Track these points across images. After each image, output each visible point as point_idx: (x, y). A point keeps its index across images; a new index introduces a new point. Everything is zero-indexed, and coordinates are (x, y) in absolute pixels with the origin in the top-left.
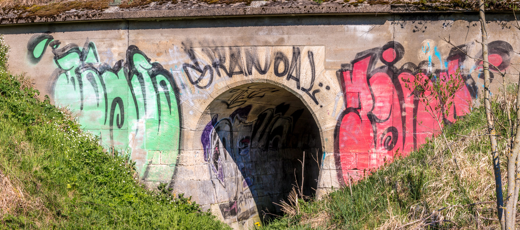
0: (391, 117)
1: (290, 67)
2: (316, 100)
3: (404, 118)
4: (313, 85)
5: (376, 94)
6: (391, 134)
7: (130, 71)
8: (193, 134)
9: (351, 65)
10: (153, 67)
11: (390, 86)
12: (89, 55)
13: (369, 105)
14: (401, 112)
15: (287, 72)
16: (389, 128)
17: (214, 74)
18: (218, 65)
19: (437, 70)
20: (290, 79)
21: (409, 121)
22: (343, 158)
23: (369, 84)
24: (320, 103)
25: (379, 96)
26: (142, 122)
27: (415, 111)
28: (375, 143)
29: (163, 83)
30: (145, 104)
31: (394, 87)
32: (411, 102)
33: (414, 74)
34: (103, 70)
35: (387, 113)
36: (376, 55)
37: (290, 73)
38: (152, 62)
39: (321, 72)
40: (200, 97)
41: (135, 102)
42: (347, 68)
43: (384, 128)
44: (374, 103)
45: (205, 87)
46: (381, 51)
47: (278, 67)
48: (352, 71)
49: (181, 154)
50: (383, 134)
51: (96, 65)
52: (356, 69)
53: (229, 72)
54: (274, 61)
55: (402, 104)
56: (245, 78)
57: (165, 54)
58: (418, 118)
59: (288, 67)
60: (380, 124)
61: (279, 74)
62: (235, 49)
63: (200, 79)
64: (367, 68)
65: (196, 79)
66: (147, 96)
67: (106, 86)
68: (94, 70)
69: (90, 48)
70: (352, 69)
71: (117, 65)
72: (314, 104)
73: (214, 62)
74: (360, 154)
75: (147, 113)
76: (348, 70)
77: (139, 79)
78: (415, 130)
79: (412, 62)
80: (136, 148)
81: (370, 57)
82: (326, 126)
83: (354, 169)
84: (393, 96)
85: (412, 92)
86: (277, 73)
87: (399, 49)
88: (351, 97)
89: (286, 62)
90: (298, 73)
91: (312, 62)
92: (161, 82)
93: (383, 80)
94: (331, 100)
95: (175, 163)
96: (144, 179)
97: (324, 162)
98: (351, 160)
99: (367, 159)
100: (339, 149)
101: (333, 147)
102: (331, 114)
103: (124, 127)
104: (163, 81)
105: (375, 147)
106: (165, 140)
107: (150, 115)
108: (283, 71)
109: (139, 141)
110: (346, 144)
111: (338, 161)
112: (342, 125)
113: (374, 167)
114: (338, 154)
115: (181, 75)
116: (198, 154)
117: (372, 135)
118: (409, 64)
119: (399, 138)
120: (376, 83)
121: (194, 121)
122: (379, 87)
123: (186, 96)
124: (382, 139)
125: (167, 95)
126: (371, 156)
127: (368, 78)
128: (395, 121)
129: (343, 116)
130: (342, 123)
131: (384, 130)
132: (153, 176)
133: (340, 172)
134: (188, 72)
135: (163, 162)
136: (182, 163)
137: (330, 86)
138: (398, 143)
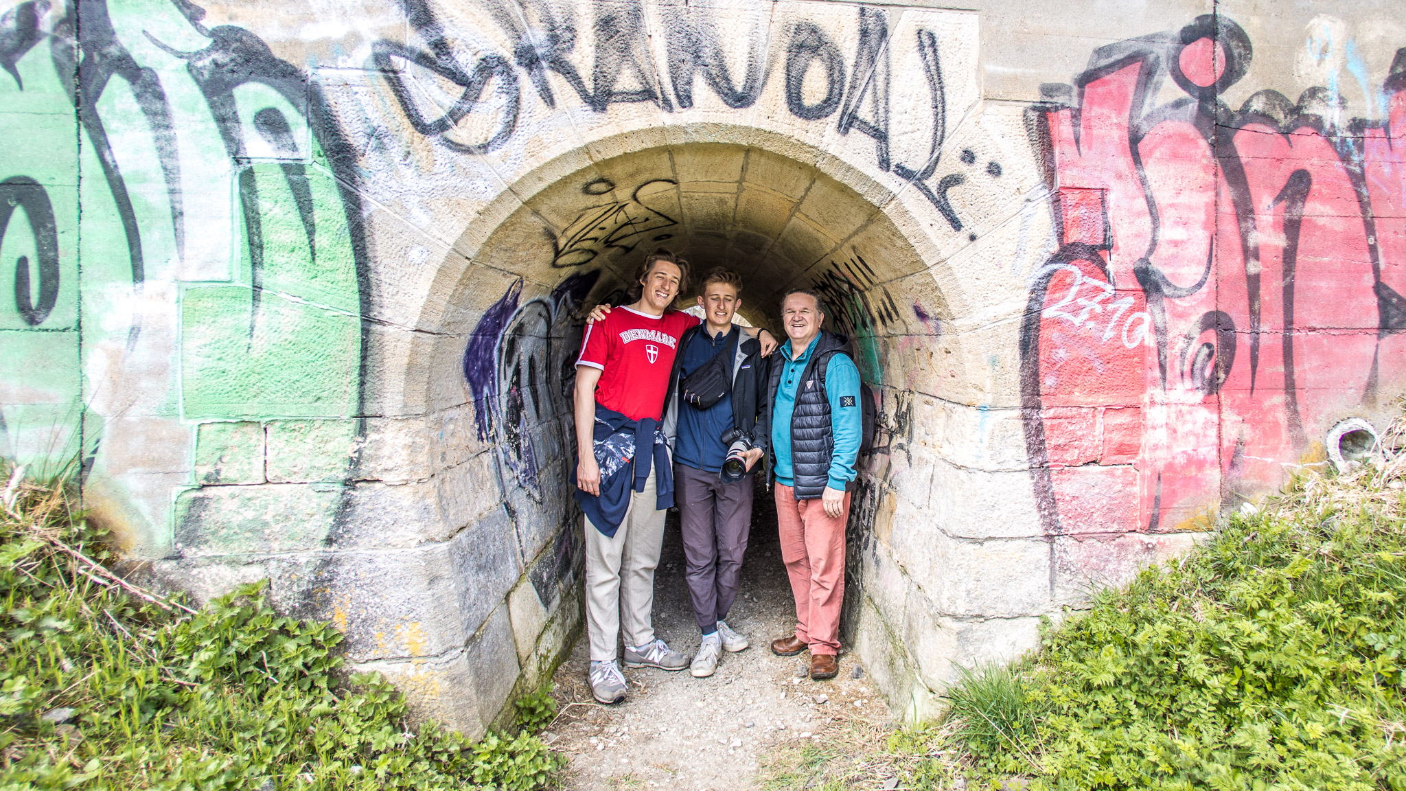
1: (846, 84)
2: (951, 212)
3: (1254, 282)
4: (938, 158)
5: (1162, 198)
6: (1212, 337)
7: (89, 57)
8: (429, 349)
9: (1076, 89)
10: (216, 47)
11: (1205, 168)
13: (1138, 235)
14: (1246, 260)
15: (837, 102)
16: (1208, 315)
17: (524, 96)
18: (544, 57)
19: (1354, 119)
20: (852, 130)
21: (1271, 292)
22: (1052, 428)
23: (1137, 159)
24: (969, 224)
25: (1172, 205)
27: (1289, 256)
28: (1162, 368)
29: (271, 122)
30: (177, 215)
31: (1220, 174)
32: (1275, 225)
33: (1286, 132)
35: (1199, 263)
36: (1158, 57)
37: (851, 108)
38: (209, 23)
39: (966, 111)
40: (458, 189)
42: (1060, 99)
43: (1189, 315)
44: (1155, 228)
45: (485, 147)
46: (1176, 45)
47: (800, 82)
48: (1079, 110)
49: (372, 436)
50: (1185, 337)
52: (1091, 103)
53: (591, 93)
54: (783, 57)
55: (1247, 232)
56: (663, 119)
58: (1298, 283)
59: (842, 85)
60: (1177, 301)
61: (809, 110)
63: (456, 115)
64: (1130, 104)
65: (442, 113)
66: (185, 175)
70: (1080, 104)
71: (11, 25)
72: (947, 226)
73: (526, 43)
74: (1109, 408)
75: (187, 252)
76: (1063, 106)
77: (138, 96)
78: (1289, 324)
79: (1277, 90)
80: (133, 415)
81: (1137, 66)
82: (991, 312)
83: (1087, 464)
84: (1216, 204)
85: (1278, 192)
86: (800, 106)
87: (1233, 44)
88: (1077, 205)
89: (834, 63)
90: (881, 111)
91: (934, 72)
92: (259, 115)
93: (1183, 150)
94: (1007, 214)
95: (343, 476)
96: (178, 557)
97: (986, 444)
98: (1080, 433)
99: (1136, 428)
100: (1038, 395)
101: (1019, 389)
102: (1007, 268)
103: (58, 317)
104: (274, 111)
105: (1161, 381)
106: (285, 374)
107: (205, 266)
108: (823, 97)
109: (144, 384)
110: (1064, 377)
111: (1036, 439)
112: (1048, 306)
113: (1161, 454)
114: (1034, 412)
115: (364, 89)
116: (451, 427)
117: (1150, 341)
118: (1267, 97)
119: (1237, 352)
120: (1160, 159)
121: (434, 291)
122: (1172, 171)
123: (393, 183)
124: (1183, 355)
125: (295, 178)
126: (1148, 416)
127: (1135, 139)
128: (1225, 292)
129: (1050, 275)
130: (1046, 298)
131: (1191, 325)
132: (226, 540)
133: (1042, 478)
134: (398, 79)
135: (278, 472)
136: (376, 476)
137: (1001, 164)
138: (1235, 369)
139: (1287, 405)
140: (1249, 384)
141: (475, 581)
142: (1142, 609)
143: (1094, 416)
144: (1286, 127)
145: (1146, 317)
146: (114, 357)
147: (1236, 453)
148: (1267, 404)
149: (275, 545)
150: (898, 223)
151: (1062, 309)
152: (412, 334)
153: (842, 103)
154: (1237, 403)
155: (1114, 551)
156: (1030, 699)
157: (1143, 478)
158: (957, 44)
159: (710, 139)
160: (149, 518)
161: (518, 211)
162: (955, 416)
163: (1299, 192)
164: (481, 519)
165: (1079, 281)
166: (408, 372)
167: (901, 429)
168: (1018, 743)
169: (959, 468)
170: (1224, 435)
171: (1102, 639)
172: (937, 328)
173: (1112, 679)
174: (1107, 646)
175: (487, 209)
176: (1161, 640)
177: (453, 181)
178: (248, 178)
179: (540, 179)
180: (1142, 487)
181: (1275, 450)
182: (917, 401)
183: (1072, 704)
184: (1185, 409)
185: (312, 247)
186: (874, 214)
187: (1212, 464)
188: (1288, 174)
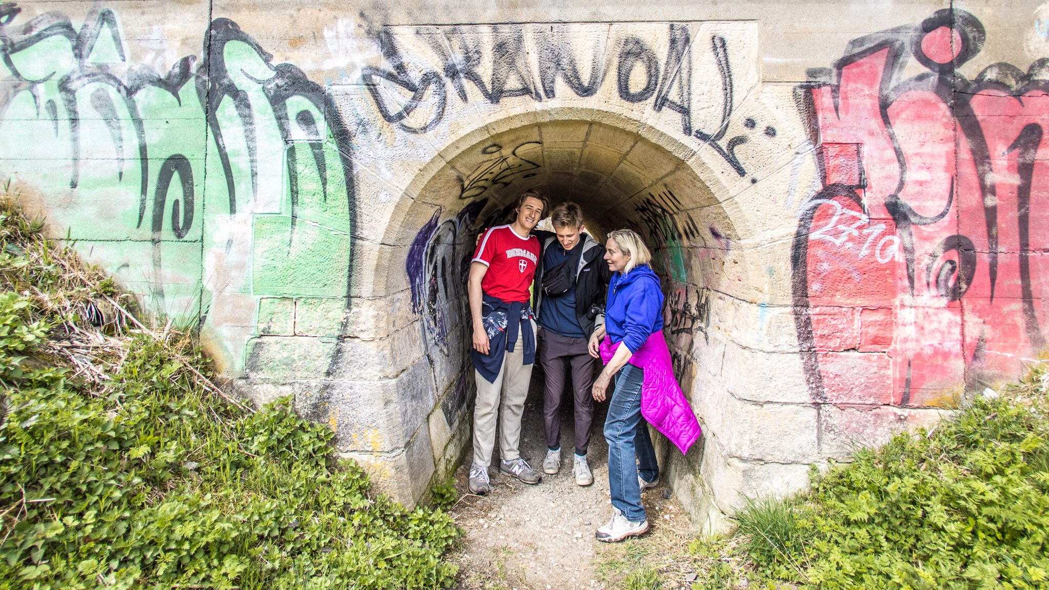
0: (952, 210)
1: (661, 78)
2: (738, 163)
4: (727, 125)
5: (908, 149)
6: (955, 256)
7: (214, 86)
8: (388, 255)
9: (835, 71)
10: (278, 76)
11: (946, 125)
12: (98, 44)
13: (888, 177)
14: (983, 195)
15: (654, 90)
16: (949, 239)
17: (449, 96)
18: (462, 72)
20: (664, 108)
21: (1007, 220)
22: (818, 321)
23: (886, 120)
24: (751, 171)
25: (917, 154)
26: (245, 221)
27: (1023, 193)
28: (911, 279)
29: (305, 119)
30: (254, 175)
31: (959, 128)
32: (1009, 168)
33: (1018, 95)
34: (138, 82)
35: (942, 198)
36: (903, 44)
37: (664, 93)
38: (275, 62)
39: (749, 91)
40: (408, 156)
41: (225, 168)
42: (822, 79)
43: (934, 238)
44: (903, 172)
45: (424, 129)
46: (918, 33)
47: (627, 77)
48: (838, 86)
49: (355, 309)
50: (931, 255)
51: (121, 70)
52: (847, 81)
53: (490, 91)
54: (616, 61)
55: (984, 173)
56: (536, 106)
57: (313, 42)
58: (1033, 214)
59: (657, 78)
60: (923, 228)
61: (633, 96)
62: (507, 30)
63: (408, 110)
64: (880, 79)
65: (401, 109)
66: (259, 151)
67: (146, 125)
68: (112, 82)
69: (102, 24)
70: (839, 81)
71: (177, 70)
72: (734, 173)
73: (451, 63)
74: (865, 309)
75: (259, 196)
76: (824, 84)
77: (237, 107)
78: (1024, 245)
79: (1009, 62)
80: (226, 293)
81: (885, 51)
82: (768, 235)
83: (848, 350)
84: (956, 152)
85: (1012, 142)
86: (628, 93)
87: (968, 30)
88: (837, 156)
89: (652, 64)
90: (685, 94)
91: (724, 65)
92: (299, 114)
93: (926, 112)
94: (781, 163)
95: (337, 333)
96: (246, 378)
97: (765, 332)
98: (841, 327)
99: (888, 325)
100: (807, 297)
101: (791, 292)
102: (781, 203)
103: (193, 234)
104: (307, 112)
105: (909, 290)
106: (307, 269)
107: (268, 204)
108: (644, 86)
109: (234, 273)
110: (828, 284)
111: (805, 330)
112: (814, 230)
113: (909, 345)
114: (803, 310)
115: (356, 97)
116: (398, 304)
117: (900, 258)
118: (1000, 69)
119: (978, 267)
120: (907, 120)
121: (393, 219)
122: (916, 128)
123: (371, 153)
124: (928, 269)
125: (317, 151)
126: (899, 316)
127: (884, 106)
128: (965, 220)
129: (815, 208)
130: (812, 225)
131: (935, 246)
132: (272, 369)
133: (810, 359)
134: (376, 89)
135: (301, 329)
136: (356, 334)
137: (776, 128)
138: (976, 281)
139: (1025, 311)
140: (988, 293)
141: (410, 405)
142: (893, 466)
143: (853, 314)
144: (1017, 91)
145: (896, 239)
146: (219, 257)
147: (978, 348)
148: (1006, 310)
149: (298, 374)
150: (698, 171)
151: (827, 233)
152: (379, 246)
153: (657, 90)
154: (978, 308)
155: (872, 419)
156: (799, 526)
157: (895, 364)
158: (742, 44)
159: (566, 118)
160: (232, 353)
161: (443, 168)
162: (741, 310)
163: (1031, 141)
164: (414, 365)
165: (839, 212)
166: (376, 270)
167: (700, 316)
168: (789, 558)
169: (744, 348)
170: (966, 333)
171: (860, 486)
172: (727, 244)
173: (866, 517)
174: (864, 492)
175: (425, 168)
176: (909, 490)
177: (406, 151)
178: (291, 152)
179: (457, 148)
180: (895, 370)
181: (1014, 347)
182: (713, 296)
183: (834, 534)
184: (931, 311)
185: (325, 193)
186: (680, 164)
187: (957, 355)
188: (1021, 128)
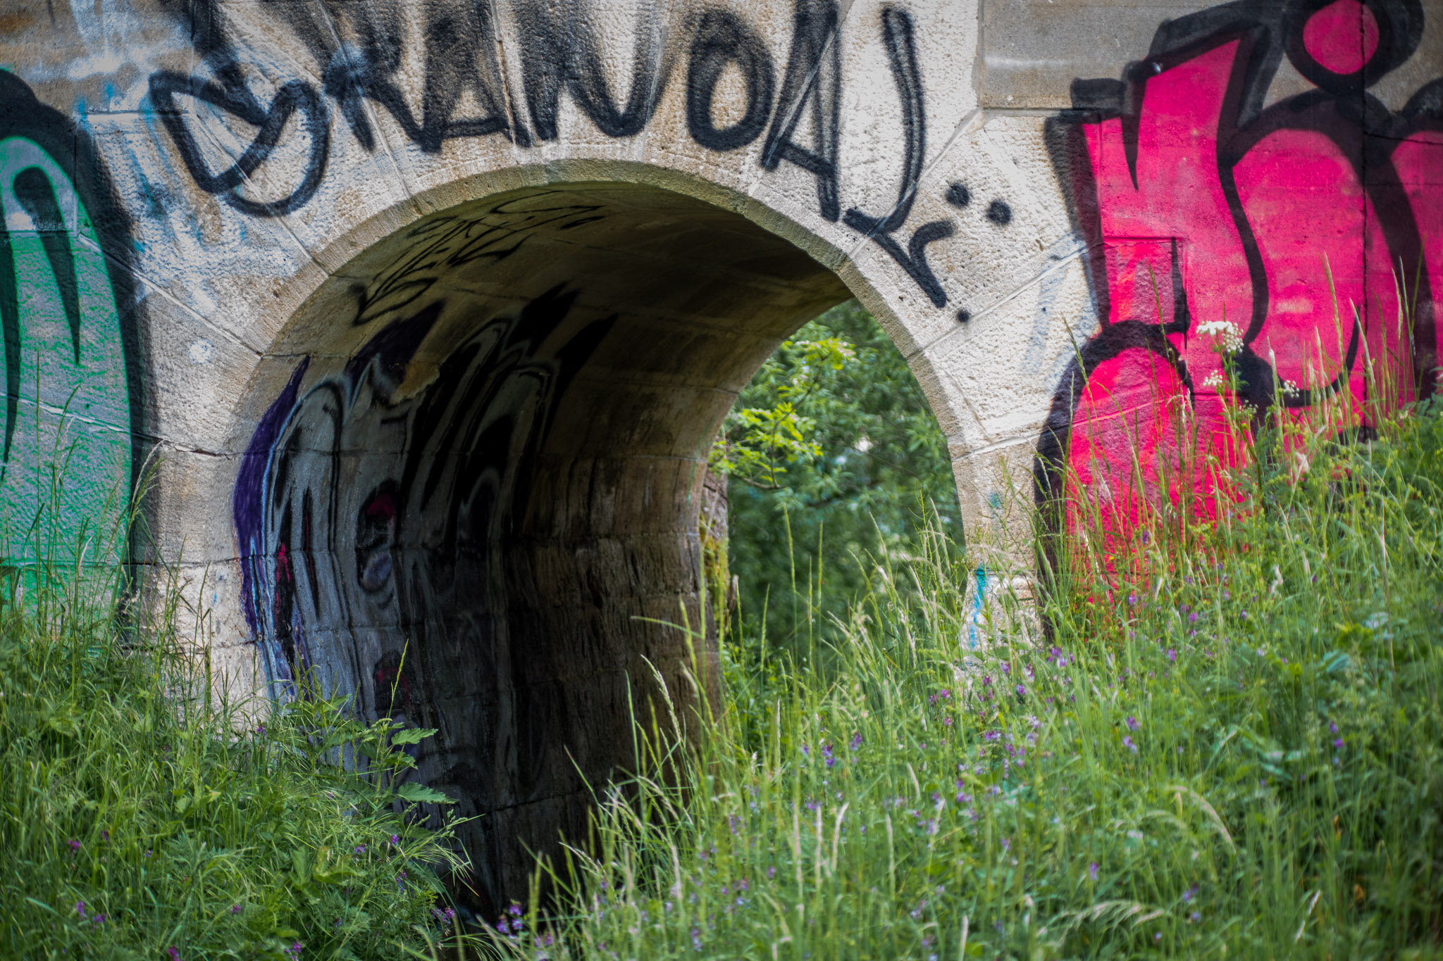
0: (1355, 376)
1: (777, 96)
2: (933, 279)
4: (911, 199)
5: (1274, 250)
9: (1130, 87)
11: (1347, 204)
15: (762, 124)
17: (334, 135)
18: (358, 81)
20: (782, 162)
23: (1231, 193)
24: (957, 297)
25: (1290, 263)
29: (32, 187)
31: (1370, 212)
36: (1267, 32)
37: (783, 129)
39: (958, 127)
40: (248, 263)
42: (1106, 103)
44: (1261, 300)
45: (284, 207)
46: (1297, 11)
47: (707, 97)
48: (1135, 119)
49: (143, 588)
52: (1155, 108)
53: (420, 125)
54: (684, 61)
56: (517, 156)
57: (47, 21)
59: (769, 96)
61: (719, 135)
63: (249, 164)
64: (1220, 105)
65: (230, 162)
70: (1137, 109)
72: (923, 301)
73: (336, 64)
76: (1110, 114)
81: (1232, 46)
84: (1362, 259)
86: (708, 129)
87: (1391, 7)
88: (1131, 264)
89: (758, 68)
90: (827, 132)
91: (907, 72)
92: (19, 177)
94: (1019, 279)
102: (1018, 360)
108: (742, 115)
112: (1083, 417)
115: (138, 137)
120: (1271, 190)
121: (219, 399)
122: (1287, 208)
123: (170, 258)
125: (58, 255)
127: (1228, 160)
134: (180, 121)
137: (1011, 205)
150: (857, 293)
152: (194, 457)
153: (770, 123)
158: (943, 28)
161: (321, 288)
175: (285, 289)
177: (245, 253)
179: (351, 244)
185: (76, 343)
